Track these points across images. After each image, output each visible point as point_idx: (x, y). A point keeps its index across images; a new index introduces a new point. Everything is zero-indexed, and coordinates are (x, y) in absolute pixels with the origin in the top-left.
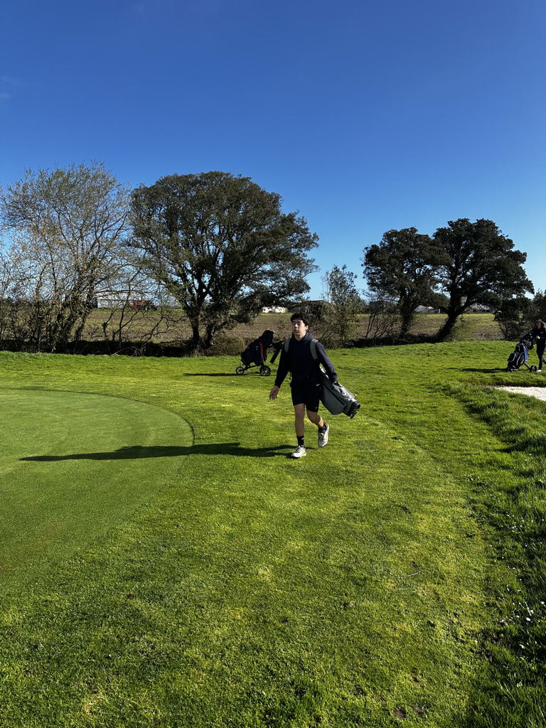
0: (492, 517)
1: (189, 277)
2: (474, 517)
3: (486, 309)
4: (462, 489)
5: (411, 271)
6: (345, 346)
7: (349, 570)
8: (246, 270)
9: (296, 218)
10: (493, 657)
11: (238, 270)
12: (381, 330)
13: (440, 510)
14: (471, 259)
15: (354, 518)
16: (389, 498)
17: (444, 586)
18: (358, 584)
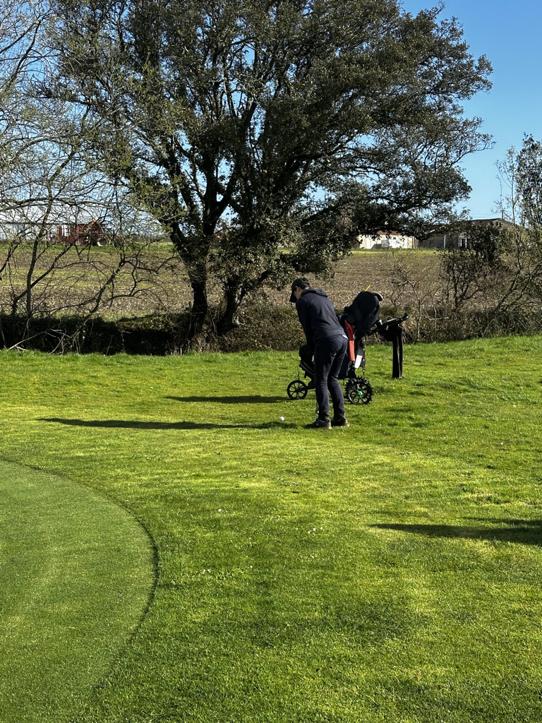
1: (186, 167)
8: (315, 147)
9: (437, 21)
11: (298, 149)
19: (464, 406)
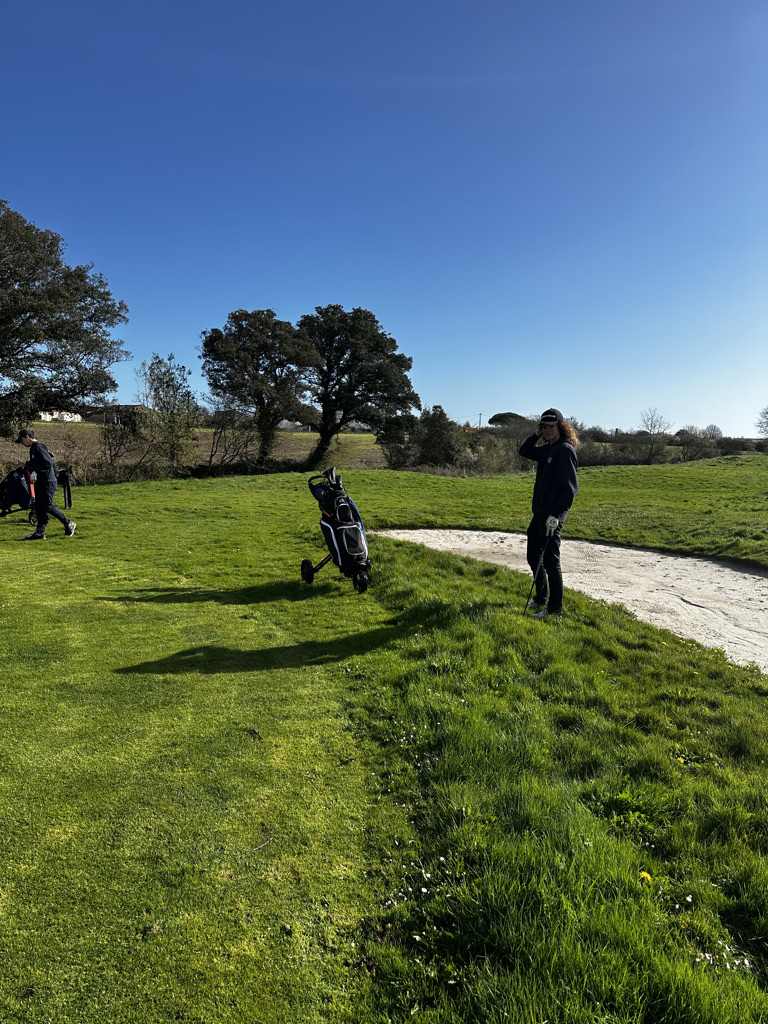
0: (375, 728)
2: (351, 731)
3: (365, 427)
4: (336, 687)
5: (269, 371)
6: (177, 476)
7: (156, 860)
8: (2, 350)
9: (89, 274)
10: (378, 969)
12: (230, 453)
13: (302, 725)
14: (347, 361)
15: (171, 763)
16: (228, 719)
17: (307, 856)
18: (170, 885)
19: (113, 525)
